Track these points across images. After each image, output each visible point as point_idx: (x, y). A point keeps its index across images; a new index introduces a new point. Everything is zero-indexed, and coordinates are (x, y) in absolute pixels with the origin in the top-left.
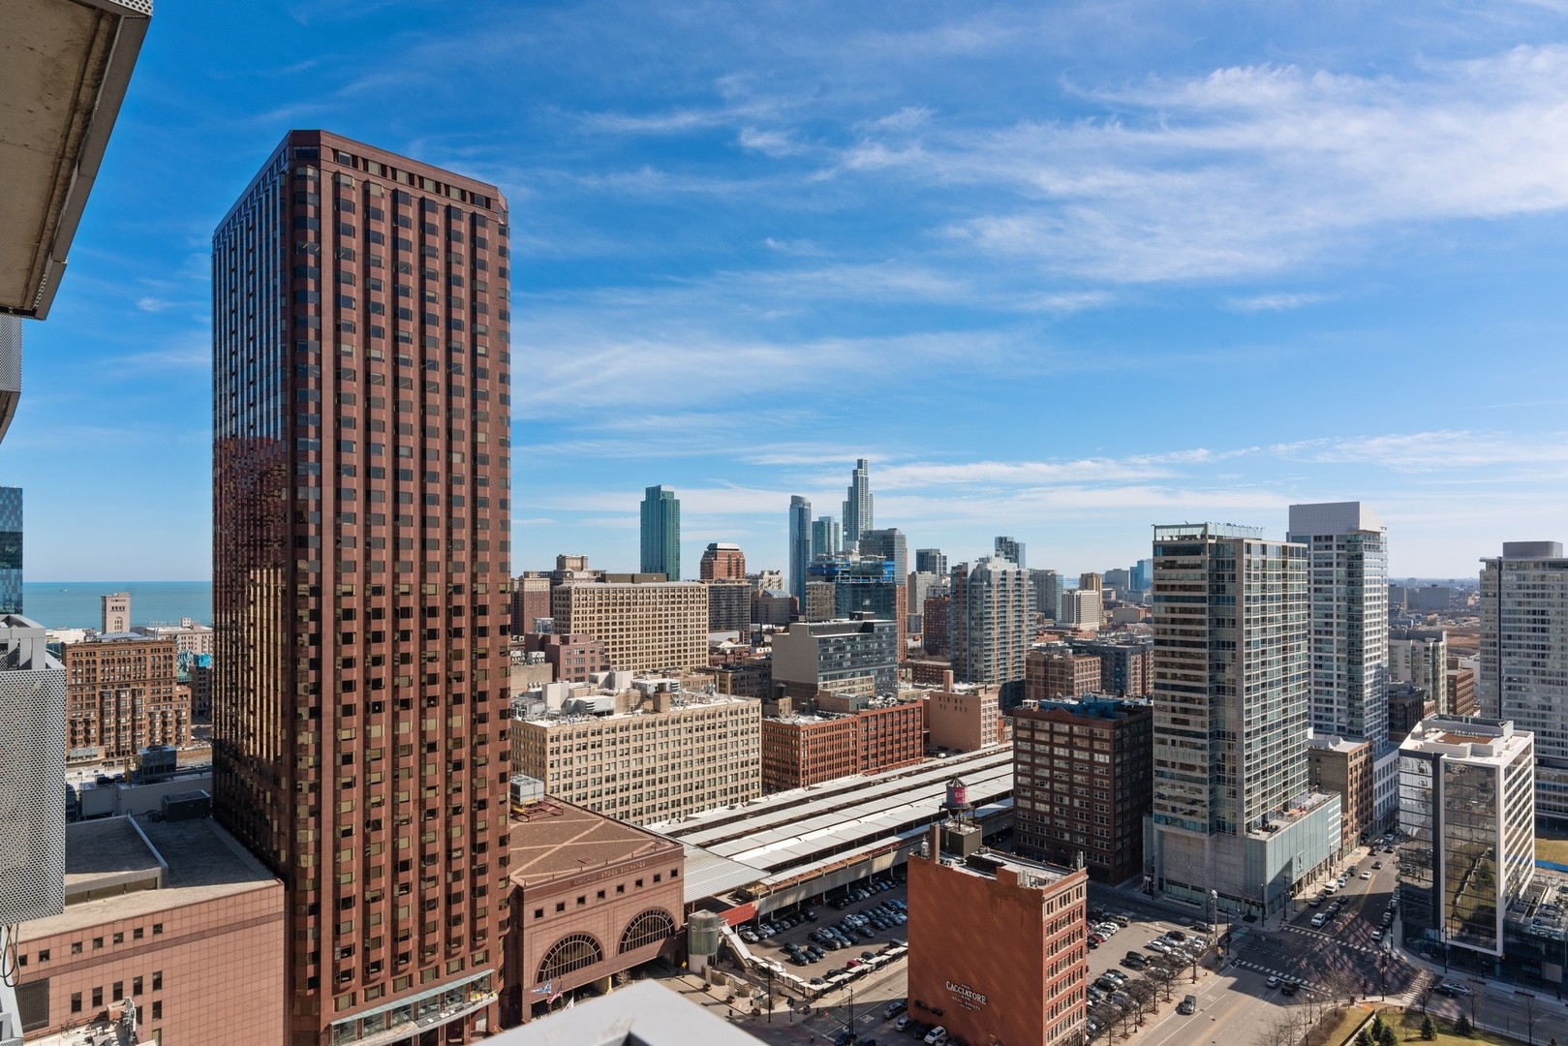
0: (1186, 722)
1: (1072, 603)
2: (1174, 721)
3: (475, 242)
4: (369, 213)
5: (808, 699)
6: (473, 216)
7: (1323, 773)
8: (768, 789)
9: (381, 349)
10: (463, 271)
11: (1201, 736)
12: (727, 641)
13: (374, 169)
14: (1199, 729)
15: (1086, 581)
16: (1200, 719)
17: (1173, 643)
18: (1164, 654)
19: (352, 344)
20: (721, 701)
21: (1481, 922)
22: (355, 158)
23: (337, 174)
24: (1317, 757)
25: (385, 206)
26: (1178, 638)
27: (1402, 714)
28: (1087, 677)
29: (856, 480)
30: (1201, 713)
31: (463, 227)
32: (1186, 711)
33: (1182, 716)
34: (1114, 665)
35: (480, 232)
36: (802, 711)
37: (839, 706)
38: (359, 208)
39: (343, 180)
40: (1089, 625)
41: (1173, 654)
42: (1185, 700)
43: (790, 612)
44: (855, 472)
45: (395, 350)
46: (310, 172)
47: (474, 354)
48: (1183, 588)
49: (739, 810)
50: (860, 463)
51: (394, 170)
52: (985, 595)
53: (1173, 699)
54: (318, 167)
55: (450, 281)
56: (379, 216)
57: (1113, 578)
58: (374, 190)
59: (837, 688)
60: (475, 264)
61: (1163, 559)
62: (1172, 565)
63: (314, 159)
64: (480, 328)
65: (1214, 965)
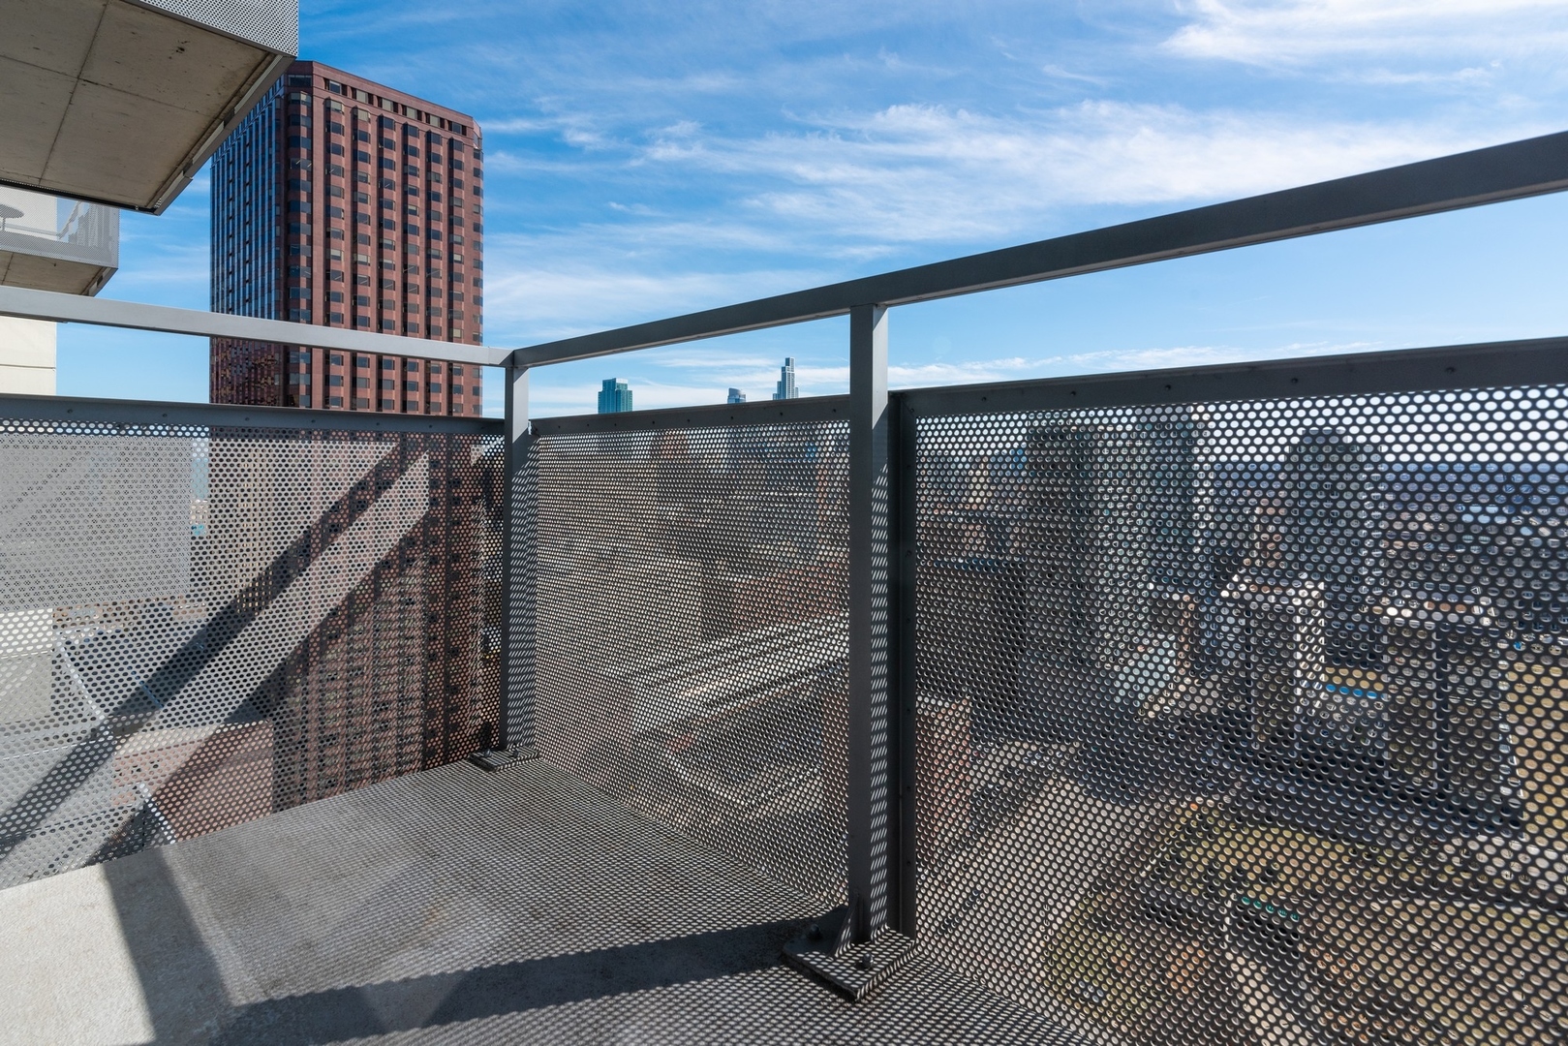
1: (964, 480)
3: (452, 165)
4: (357, 135)
5: (741, 559)
6: (451, 141)
9: (367, 255)
10: (441, 189)
13: (361, 97)
15: (975, 463)
19: (341, 249)
22: (344, 87)
23: (328, 101)
25: (372, 129)
28: (975, 541)
29: (784, 375)
31: (442, 150)
34: (996, 529)
35: (457, 155)
37: (770, 565)
38: (348, 130)
39: (334, 105)
40: (977, 499)
43: (727, 486)
44: (783, 369)
45: (380, 255)
46: (304, 97)
47: (451, 261)
50: (788, 361)
51: (379, 98)
54: (311, 94)
55: (431, 197)
56: (366, 138)
57: (997, 460)
58: (362, 116)
59: (767, 550)
60: (453, 184)
63: (308, 87)
64: (456, 238)
65: (1074, 775)
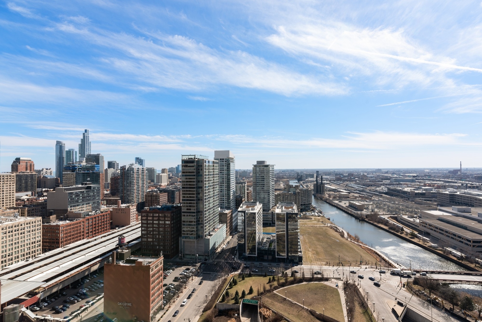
0: (190, 209)
1: (159, 177)
2: (187, 209)
5: (63, 215)
7: (222, 219)
8: (44, 251)
11: (194, 213)
12: (25, 196)
14: (193, 211)
15: (163, 171)
16: (194, 208)
17: (187, 188)
18: (185, 191)
20: (21, 220)
21: (253, 249)
24: (221, 215)
26: (188, 186)
27: (238, 202)
28: (164, 199)
29: (84, 136)
30: (194, 206)
32: (190, 206)
33: (189, 208)
34: (171, 195)
36: (61, 220)
37: (78, 216)
40: (164, 184)
41: (187, 191)
42: (190, 203)
43: (56, 183)
44: (84, 134)
48: (189, 172)
49: (31, 260)
50: (86, 131)
52: (132, 175)
53: (187, 203)
57: (171, 170)
59: (76, 210)
61: (184, 164)
62: (186, 166)
